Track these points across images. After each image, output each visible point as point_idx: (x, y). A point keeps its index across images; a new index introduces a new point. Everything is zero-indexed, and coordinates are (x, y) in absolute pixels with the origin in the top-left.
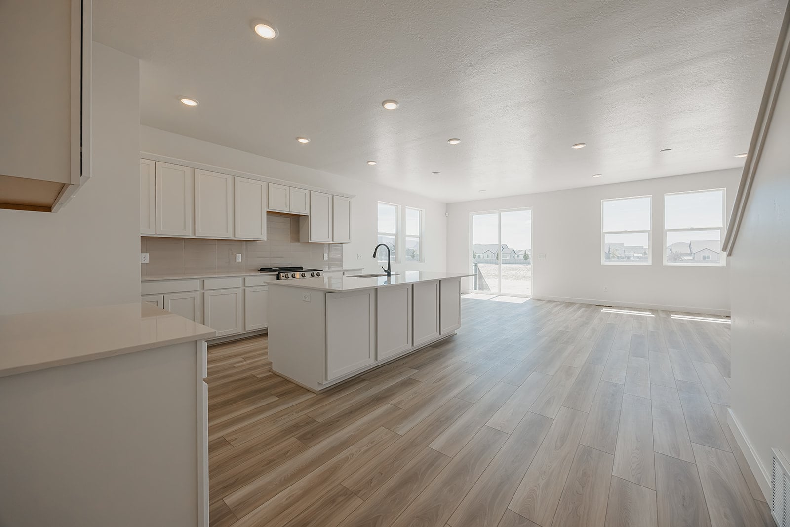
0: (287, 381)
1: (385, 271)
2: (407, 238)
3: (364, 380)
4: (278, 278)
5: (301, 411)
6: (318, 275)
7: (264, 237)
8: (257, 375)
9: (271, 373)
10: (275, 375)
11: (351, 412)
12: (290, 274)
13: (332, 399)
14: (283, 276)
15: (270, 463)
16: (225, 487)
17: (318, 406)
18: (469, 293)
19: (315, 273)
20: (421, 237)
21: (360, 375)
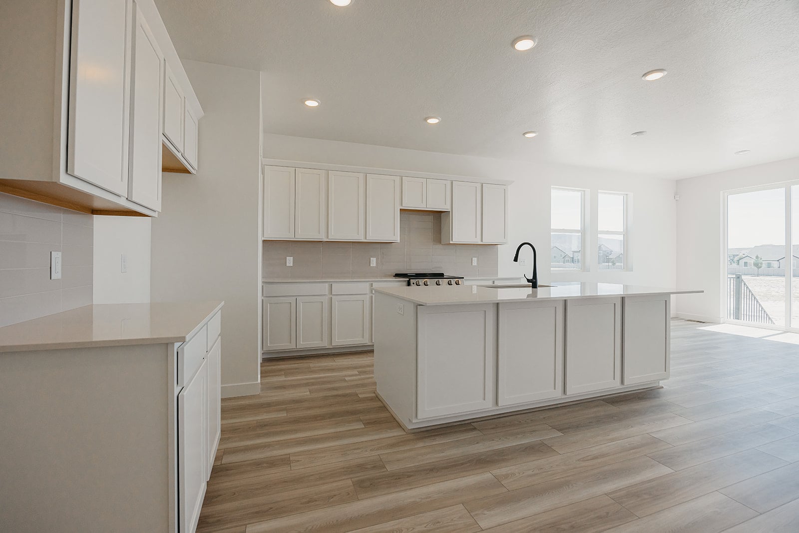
0: (384, 408)
1: (529, 281)
2: (599, 236)
3: (475, 429)
4: (409, 284)
5: (377, 450)
6: (457, 284)
7: (397, 238)
8: (361, 394)
9: (374, 395)
10: (377, 398)
11: (432, 470)
12: (421, 281)
13: (420, 444)
14: (413, 283)
15: (310, 503)
16: (257, 512)
17: (402, 448)
18: (720, 324)
19: (453, 281)
20: (626, 234)
21: (472, 421)
